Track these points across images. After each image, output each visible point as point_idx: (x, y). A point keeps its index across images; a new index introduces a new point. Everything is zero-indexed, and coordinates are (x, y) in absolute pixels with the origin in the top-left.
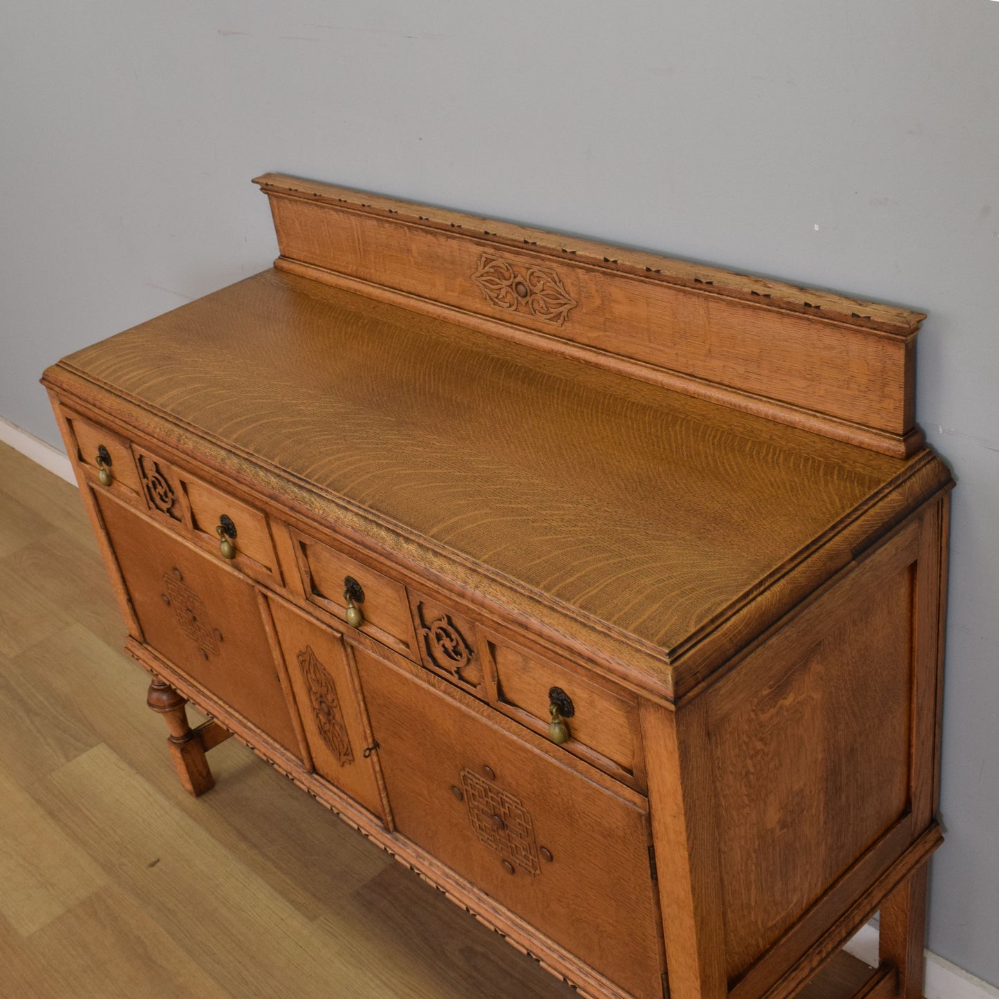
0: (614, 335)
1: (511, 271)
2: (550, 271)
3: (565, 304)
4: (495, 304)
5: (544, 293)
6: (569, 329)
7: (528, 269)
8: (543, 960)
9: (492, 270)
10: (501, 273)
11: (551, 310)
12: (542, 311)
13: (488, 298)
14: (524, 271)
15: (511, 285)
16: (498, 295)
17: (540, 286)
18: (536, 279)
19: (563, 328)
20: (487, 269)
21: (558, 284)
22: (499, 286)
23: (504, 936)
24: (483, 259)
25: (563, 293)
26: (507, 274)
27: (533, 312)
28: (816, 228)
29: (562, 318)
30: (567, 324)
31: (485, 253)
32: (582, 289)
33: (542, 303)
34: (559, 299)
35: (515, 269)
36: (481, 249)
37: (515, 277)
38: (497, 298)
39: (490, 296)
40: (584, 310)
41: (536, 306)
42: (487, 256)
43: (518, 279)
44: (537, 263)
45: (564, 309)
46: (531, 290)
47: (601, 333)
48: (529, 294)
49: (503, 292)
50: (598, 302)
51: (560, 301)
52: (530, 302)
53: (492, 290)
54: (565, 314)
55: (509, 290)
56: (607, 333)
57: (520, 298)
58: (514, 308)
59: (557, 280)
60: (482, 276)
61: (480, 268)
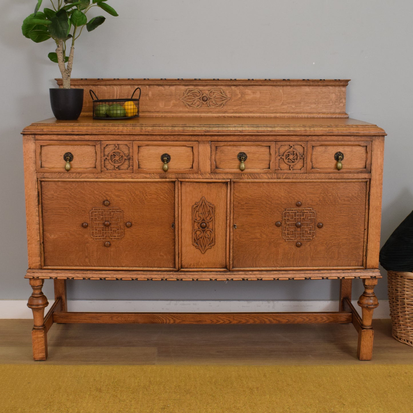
0: (245, 106)
1: (201, 93)
2: (220, 90)
3: (225, 100)
4: (190, 106)
5: (216, 98)
6: (225, 108)
7: (209, 91)
8: (312, 277)
9: (191, 94)
10: (195, 94)
11: (218, 103)
12: (214, 104)
13: (187, 105)
14: (207, 92)
15: (200, 98)
16: (193, 103)
17: (214, 96)
18: (212, 94)
19: (222, 109)
20: (189, 94)
21: (223, 93)
22: (194, 100)
23: (293, 279)
24: (188, 91)
25: (225, 96)
26: (198, 94)
27: (209, 106)
28: (314, 63)
29: (223, 105)
30: (224, 107)
31: (189, 88)
32: (233, 93)
33: (214, 102)
34: (222, 98)
35: (203, 92)
36: (187, 87)
37: (202, 95)
38: (191, 104)
39: (188, 104)
40: (233, 100)
41: (211, 103)
42: (189, 89)
43: (204, 95)
44: (214, 88)
45: (224, 102)
46: (209, 98)
47: (239, 107)
48: (208, 100)
49: (195, 102)
50: (240, 96)
51: (223, 99)
52: (208, 103)
53: (190, 102)
54: (224, 103)
55: (199, 100)
56: (242, 106)
57: (203, 102)
58: (200, 106)
59: (222, 92)
60: (185, 97)
61: (185, 95)
